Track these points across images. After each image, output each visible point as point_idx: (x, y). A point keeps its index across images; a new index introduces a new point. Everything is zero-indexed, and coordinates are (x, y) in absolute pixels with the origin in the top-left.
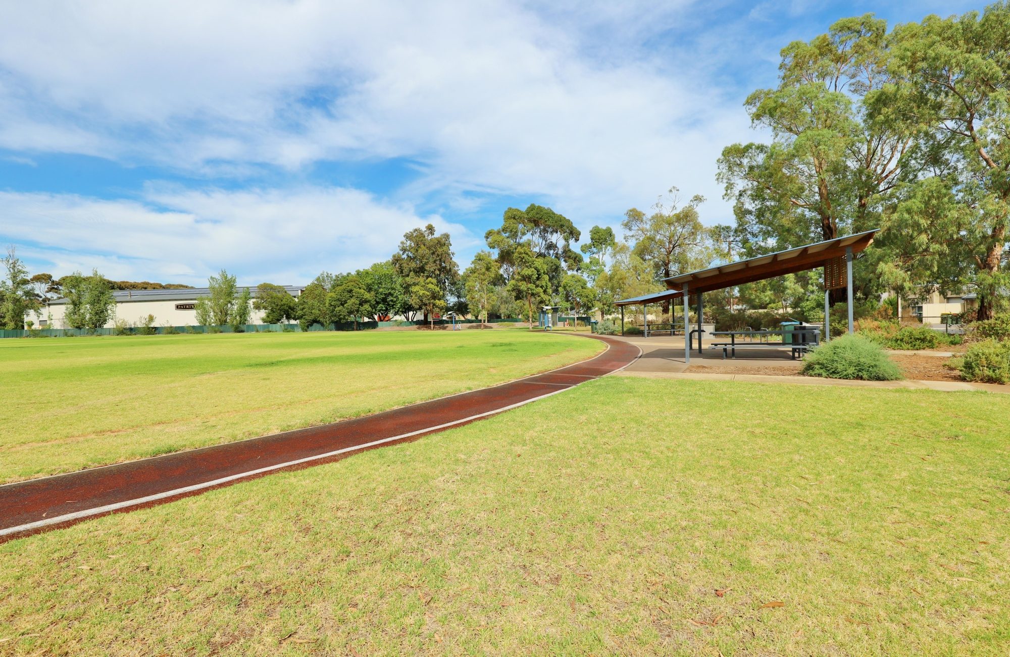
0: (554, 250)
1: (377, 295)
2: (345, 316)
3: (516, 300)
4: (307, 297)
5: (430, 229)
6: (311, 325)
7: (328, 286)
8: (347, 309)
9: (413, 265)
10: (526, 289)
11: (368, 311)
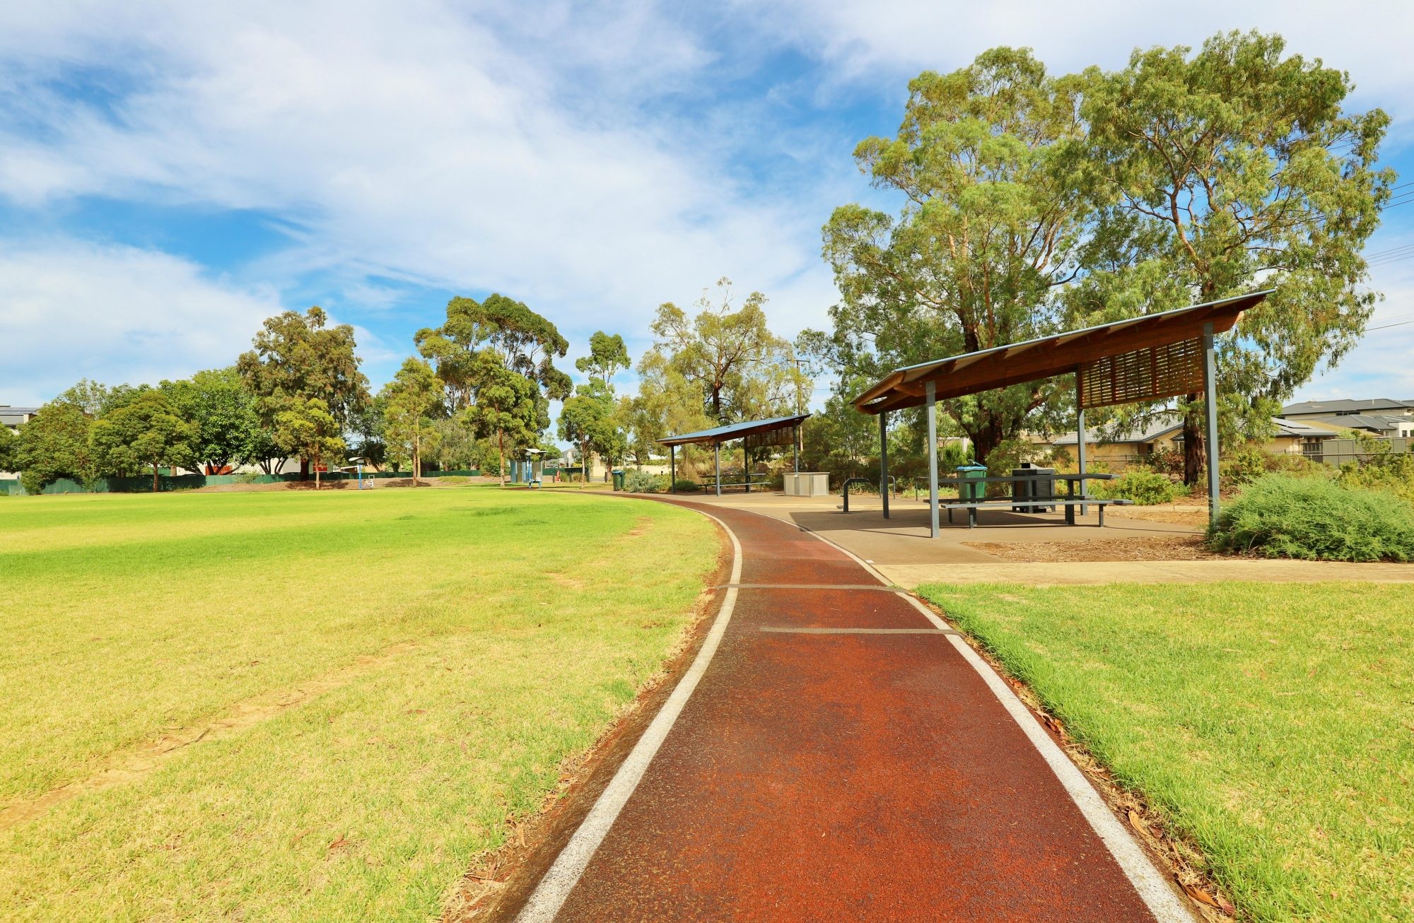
0: (528, 368)
1: (206, 428)
2: (131, 464)
3: (477, 439)
4: (43, 428)
5: (317, 315)
6: (52, 481)
7: (94, 407)
8: (139, 450)
9: (282, 374)
10: (495, 420)
11: (184, 456)
